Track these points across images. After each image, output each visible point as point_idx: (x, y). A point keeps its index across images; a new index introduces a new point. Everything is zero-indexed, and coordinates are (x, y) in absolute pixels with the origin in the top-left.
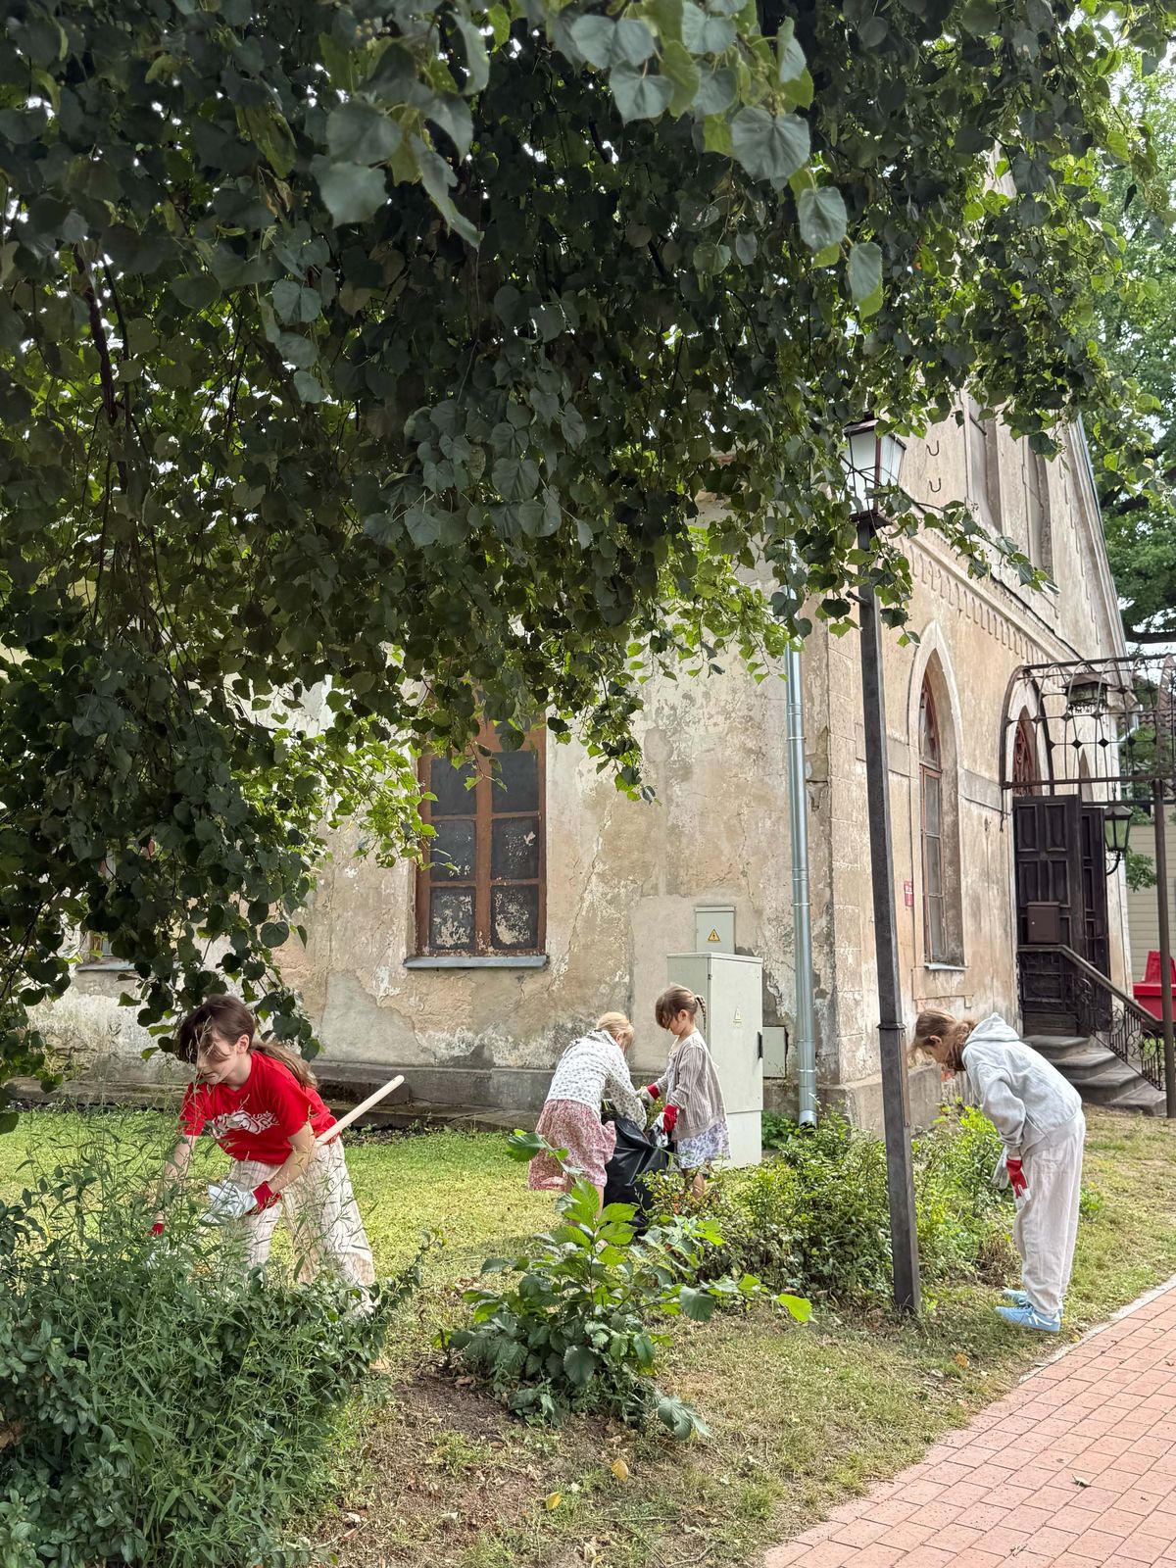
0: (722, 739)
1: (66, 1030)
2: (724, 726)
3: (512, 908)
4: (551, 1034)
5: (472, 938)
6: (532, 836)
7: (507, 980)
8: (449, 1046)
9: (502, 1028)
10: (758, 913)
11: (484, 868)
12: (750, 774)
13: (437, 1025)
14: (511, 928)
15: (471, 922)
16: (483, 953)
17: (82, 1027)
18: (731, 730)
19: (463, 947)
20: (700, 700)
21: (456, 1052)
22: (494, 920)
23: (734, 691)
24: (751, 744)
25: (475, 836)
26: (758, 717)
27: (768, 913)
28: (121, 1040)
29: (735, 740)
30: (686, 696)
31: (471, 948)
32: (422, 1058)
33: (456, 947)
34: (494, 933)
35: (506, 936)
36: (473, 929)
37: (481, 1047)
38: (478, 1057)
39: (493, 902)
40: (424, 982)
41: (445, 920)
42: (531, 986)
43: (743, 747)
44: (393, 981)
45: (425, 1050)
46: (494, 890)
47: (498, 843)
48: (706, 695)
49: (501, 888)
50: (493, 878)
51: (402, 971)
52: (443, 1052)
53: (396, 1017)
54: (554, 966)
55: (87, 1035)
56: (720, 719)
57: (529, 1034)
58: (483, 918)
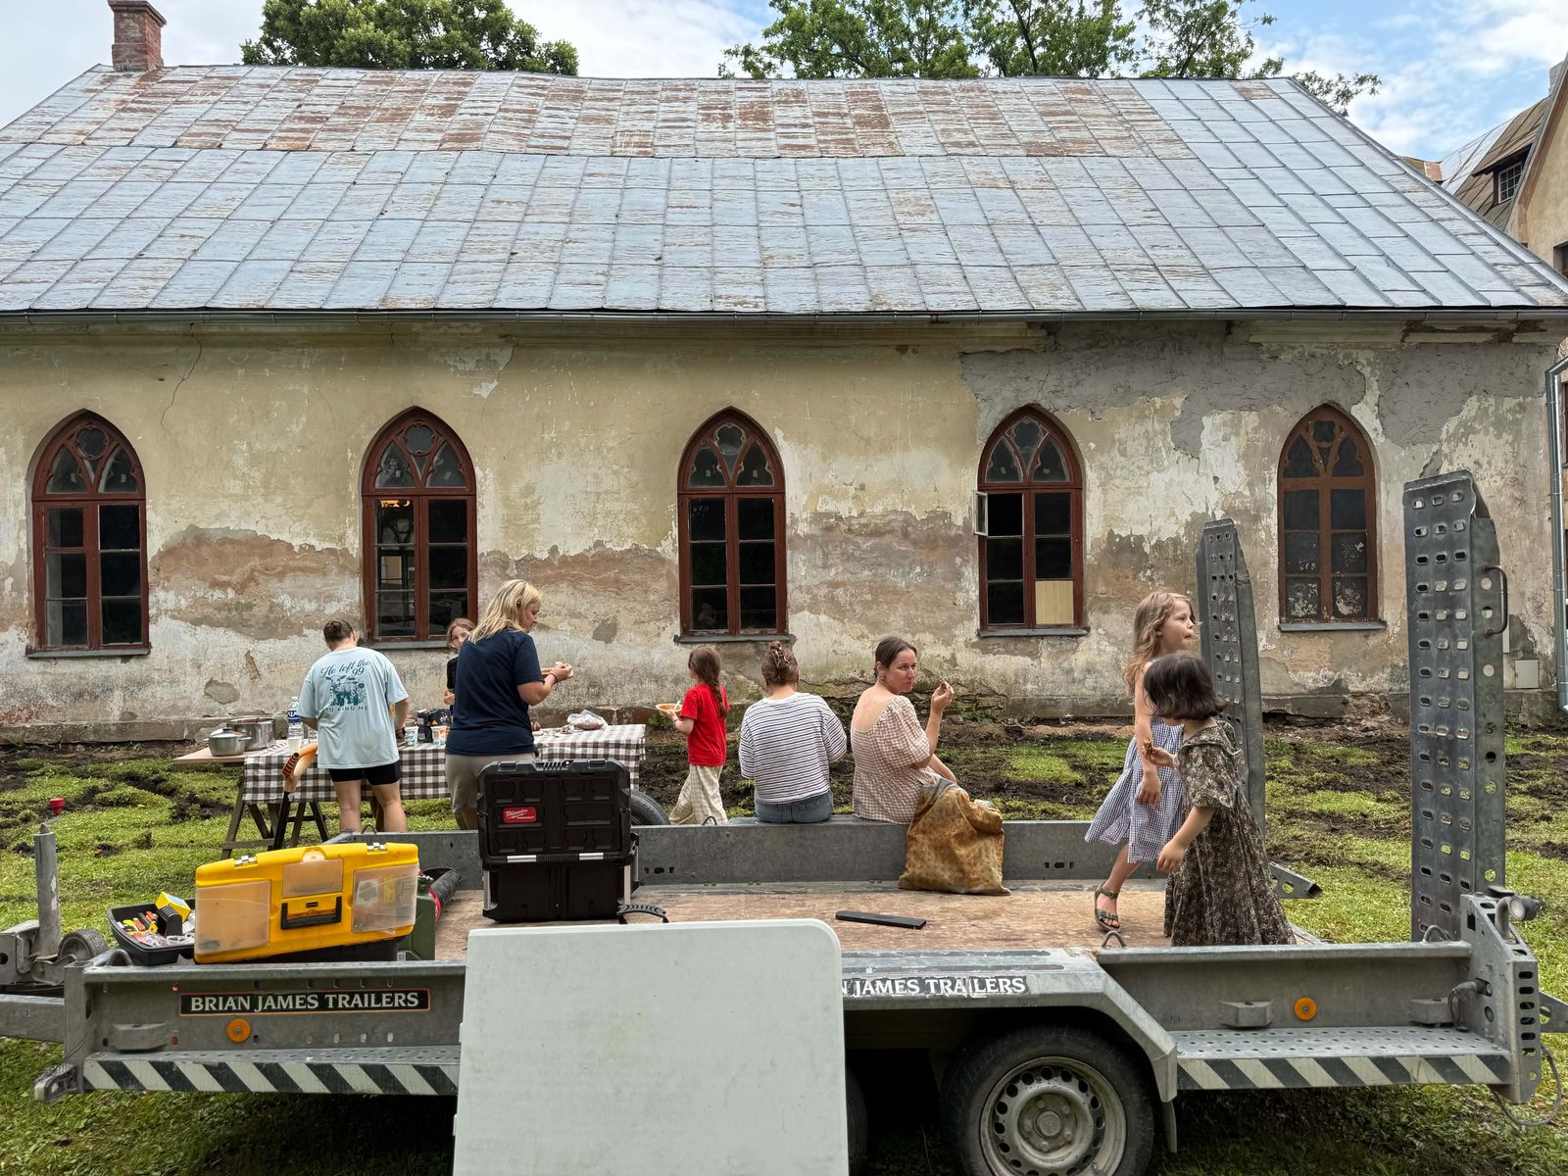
0: (1499, 491)
1: (972, 681)
2: (1500, 483)
3: (1348, 592)
4: (1388, 670)
5: (1319, 611)
6: (1361, 545)
7: (1357, 638)
8: (1315, 681)
9: (1354, 668)
10: (1522, 594)
11: (1327, 567)
12: (1517, 513)
13: (1306, 668)
14: (1348, 604)
15: (1318, 601)
16: (1327, 621)
17: (989, 678)
18: (1505, 485)
19: (1312, 616)
20: (1485, 466)
21: (1321, 685)
22: (1335, 600)
23: (1506, 462)
24: (1517, 495)
25: (1319, 544)
26: (1521, 479)
27: (1528, 594)
28: (1029, 686)
29: (1508, 492)
30: (1476, 462)
31: (1318, 617)
32: (1295, 690)
33: (1306, 617)
34: (1335, 608)
35: (1344, 609)
36: (1320, 605)
37: (1339, 681)
38: (1338, 687)
39: (1334, 588)
40: (1293, 641)
41: (1297, 600)
42: (1373, 641)
43: (1512, 496)
44: (1270, 640)
45: (1297, 684)
46: (1334, 580)
47: (1336, 550)
48: (1489, 463)
49: (1339, 579)
50: (1333, 571)
51: (1278, 635)
52: (1310, 684)
53: (1273, 665)
54: (1390, 629)
55: (995, 685)
56: (1498, 478)
57: (1373, 671)
58: (1327, 597)
